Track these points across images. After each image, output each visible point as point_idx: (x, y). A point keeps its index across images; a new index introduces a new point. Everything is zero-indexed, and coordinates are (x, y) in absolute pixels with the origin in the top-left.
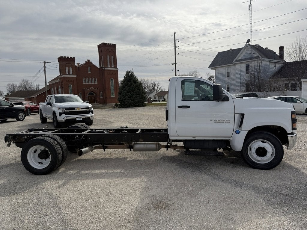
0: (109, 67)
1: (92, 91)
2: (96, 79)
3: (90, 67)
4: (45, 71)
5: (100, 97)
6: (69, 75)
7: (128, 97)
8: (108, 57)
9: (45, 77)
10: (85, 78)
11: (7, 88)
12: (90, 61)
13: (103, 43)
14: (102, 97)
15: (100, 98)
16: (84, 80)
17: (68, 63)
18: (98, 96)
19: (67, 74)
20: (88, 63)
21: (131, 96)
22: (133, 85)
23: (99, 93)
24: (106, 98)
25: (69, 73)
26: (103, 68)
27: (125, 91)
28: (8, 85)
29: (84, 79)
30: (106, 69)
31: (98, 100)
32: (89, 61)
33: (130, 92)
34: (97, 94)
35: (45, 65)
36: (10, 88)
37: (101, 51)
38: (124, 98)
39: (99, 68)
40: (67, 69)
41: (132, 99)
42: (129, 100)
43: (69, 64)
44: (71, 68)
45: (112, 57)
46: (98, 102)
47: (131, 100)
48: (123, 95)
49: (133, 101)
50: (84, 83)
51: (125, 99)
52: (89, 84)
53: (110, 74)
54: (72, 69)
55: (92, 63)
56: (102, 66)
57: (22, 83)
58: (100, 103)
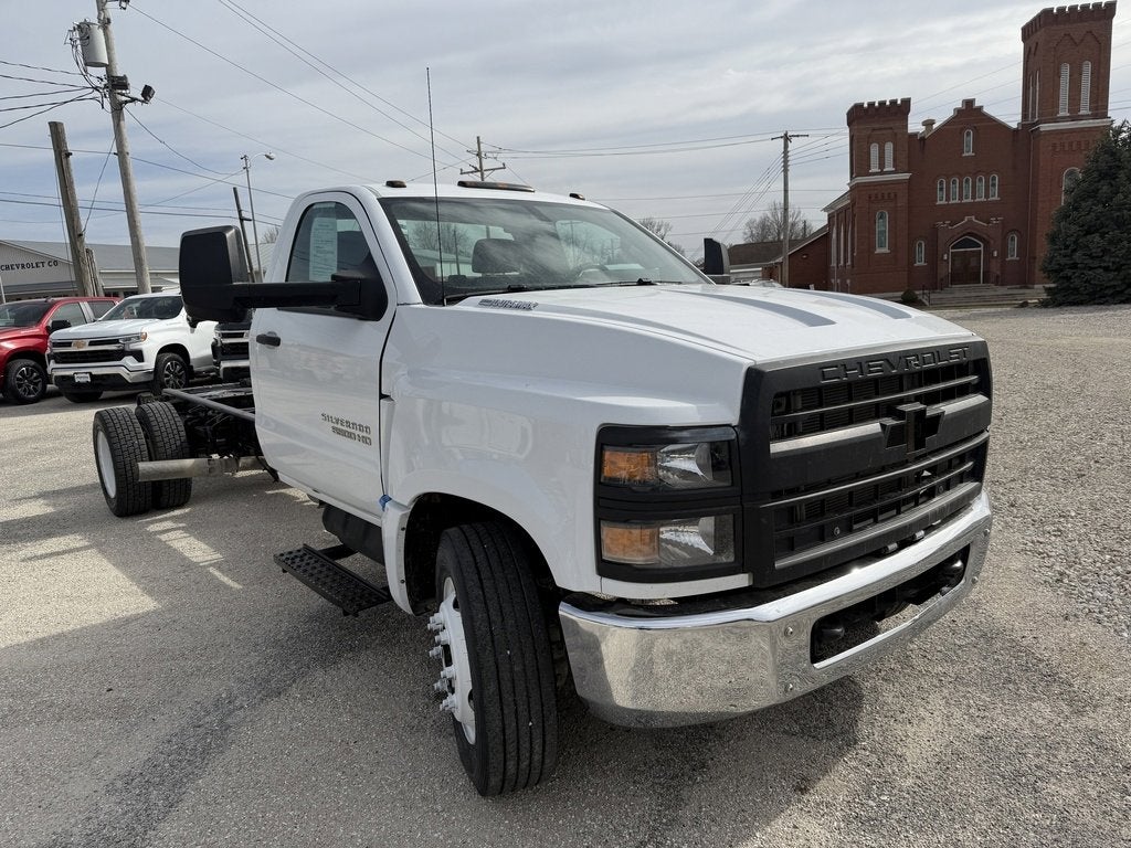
0: (1064, 119)
1: (969, 234)
2: (994, 179)
3: (976, 129)
4: (786, 170)
5: (1004, 253)
6: (882, 173)
7: (1091, 257)
8: (1066, 71)
9: (786, 191)
10: (948, 177)
11: (745, 234)
12: (977, 104)
13: (1047, 13)
14: (1013, 257)
15: (1004, 261)
16: (941, 189)
17: (877, 126)
18: (995, 254)
19: (873, 170)
20: (969, 113)
21: (1105, 251)
22: (1121, 196)
23: (1004, 238)
24: (1035, 258)
25: (882, 165)
26: (1037, 123)
27: (1074, 228)
28: (748, 224)
29: (941, 183)
30: (1044, 127)
31: (995, 268)
32: (969, 103)
33: (1105, 230)
34: (992, 242)
35: (786, 146)
36: (752, 235)
37: (1033, 50)
38: (1063, 261)
39: (1016, 131)
40: (874, 150)
41: (1108, 261)
42: (1091, 269)
43: (884, 132)
44: (889, 147)
45: (1087, 68)
46: (993, 279)
47: (1106, 269)
48: (1067, 247)
49: (1111, 275)
50: (939, 203)
51: (1074, 266)
52: (961, 204)
53: (1067, 149)
54: (895, 150)
55: (985, 110)
56: (1034, 117)
57: (770, 215)
58: (1000, 282)
